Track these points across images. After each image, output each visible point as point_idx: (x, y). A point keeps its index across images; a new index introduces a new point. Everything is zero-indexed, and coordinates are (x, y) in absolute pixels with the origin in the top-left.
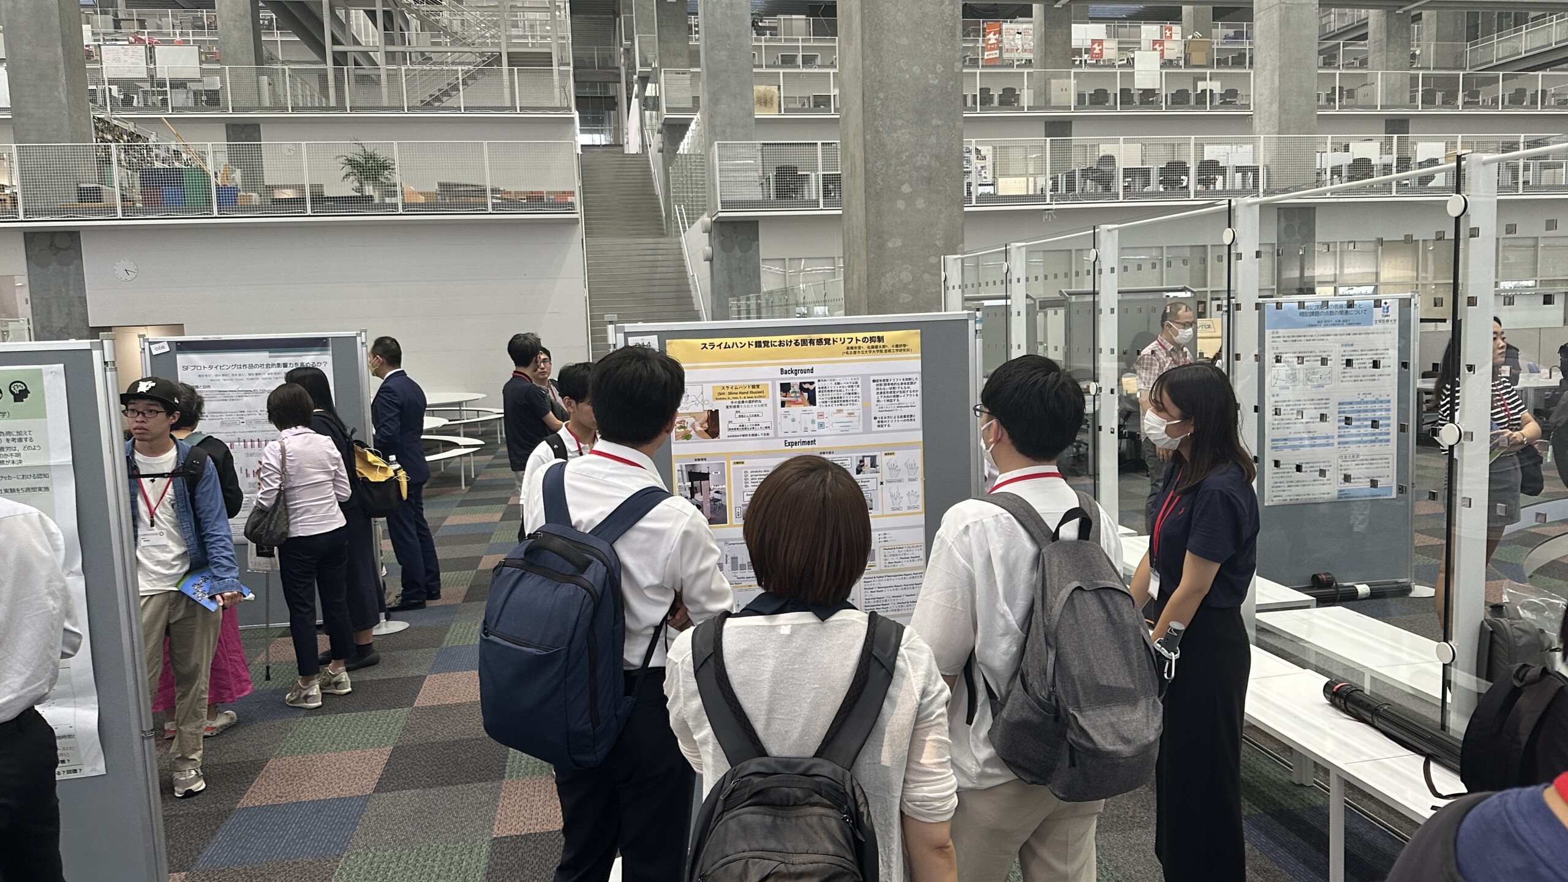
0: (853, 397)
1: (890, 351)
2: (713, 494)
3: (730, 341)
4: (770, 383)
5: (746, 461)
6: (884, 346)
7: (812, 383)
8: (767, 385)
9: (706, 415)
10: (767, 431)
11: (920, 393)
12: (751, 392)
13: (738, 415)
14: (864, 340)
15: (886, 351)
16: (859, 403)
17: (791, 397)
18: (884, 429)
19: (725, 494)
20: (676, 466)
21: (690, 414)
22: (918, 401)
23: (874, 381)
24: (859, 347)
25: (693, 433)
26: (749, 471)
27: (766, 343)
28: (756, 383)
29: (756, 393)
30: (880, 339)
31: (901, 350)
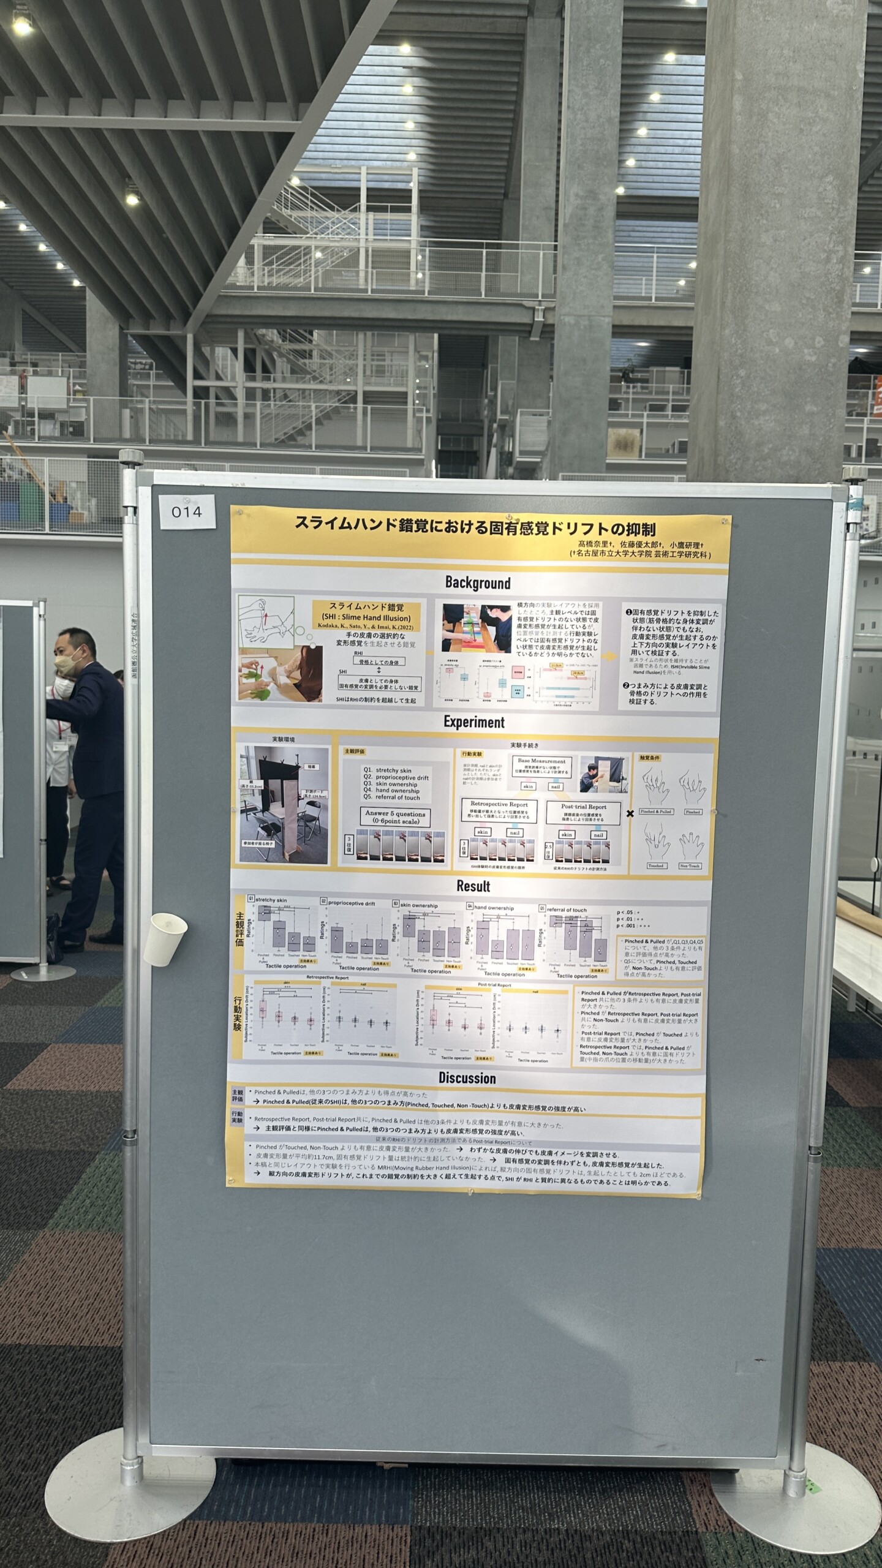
0: (583, 641)
1: (665, 554)
2: (303, 807)
3: (352, 515)
4: (424, 602)
5: (368, 749)
6: (654, 544)
7: (505, 609)
8: (419, 605)
9: (298, 656)
10: (411, 695)
11: (719, 642)
12: (386, 618)
13: (357, 659)
14: (616, 529)
15: (657, 554)
16: (597, 655)
17: (464, 632)
18: (642, 707)
19: (326, 808)
20: (238, 749)
21: (268, 651)
22: (715, 658)
23: (629, 612)
24: (605, 543)
25: (272, 687)
26: (374, 768)
27: (422, 525)
28: (396, 601)
29: (396, 619)
30: (649, 530)
31: (688, 555)
